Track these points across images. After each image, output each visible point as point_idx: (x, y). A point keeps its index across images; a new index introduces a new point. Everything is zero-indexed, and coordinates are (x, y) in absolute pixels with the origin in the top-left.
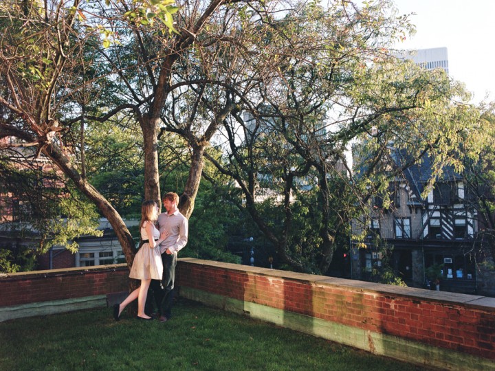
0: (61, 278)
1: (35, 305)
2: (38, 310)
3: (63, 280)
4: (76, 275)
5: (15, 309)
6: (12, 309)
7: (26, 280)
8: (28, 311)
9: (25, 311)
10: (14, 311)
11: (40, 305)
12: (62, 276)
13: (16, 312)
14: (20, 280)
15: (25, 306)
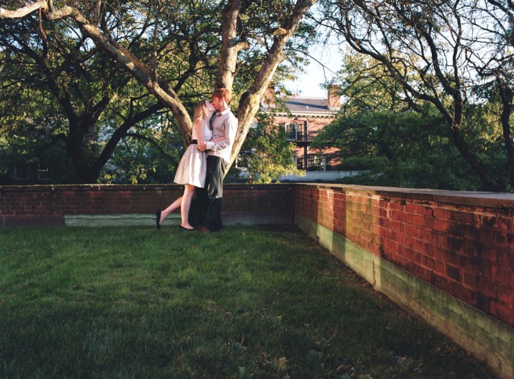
0: (160, 192)
1: (135, 216)
2: (137, 221)
3: (163, 194)
4: (175, 189)
5: (116, 217)
6: (114, 217)
7: (127, 190)
8: (129, 221)
9: (125, 220)
10: (115, 219)
11: (140, 217)
12: (162, 190)
13: (117, 221)
14: (120, 190)
15: (125, 216)
